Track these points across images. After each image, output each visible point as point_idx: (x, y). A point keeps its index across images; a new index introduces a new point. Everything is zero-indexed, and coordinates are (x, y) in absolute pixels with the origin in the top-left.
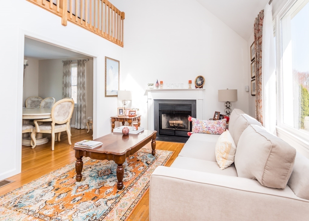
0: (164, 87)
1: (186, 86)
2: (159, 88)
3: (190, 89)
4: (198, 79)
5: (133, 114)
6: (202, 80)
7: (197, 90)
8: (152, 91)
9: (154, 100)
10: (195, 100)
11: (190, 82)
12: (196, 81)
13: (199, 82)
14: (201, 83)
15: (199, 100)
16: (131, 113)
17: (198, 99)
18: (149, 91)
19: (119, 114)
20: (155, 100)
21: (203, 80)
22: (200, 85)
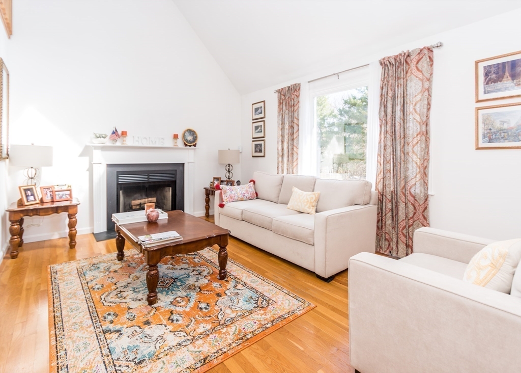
0: (129, 141)
1: (169, 143)
2: (118, 144)
3: (175, 148)
4: (187, 134)
5: (64, 196)
6: (193, 135)
7: (187, 149)
8: (104, 148)
9: (107, 165)
10: (183, 164)
11: (176, 137)
12: (184, 136)
13: (190, 138)
14: (192, 139)
15: (190, 164)
16: (59, 195)
17: (188, 162)
18: (96, 148)
19: (27, 201)
20: (109, 166)
21: (195, 136)
22: (191, 142)
